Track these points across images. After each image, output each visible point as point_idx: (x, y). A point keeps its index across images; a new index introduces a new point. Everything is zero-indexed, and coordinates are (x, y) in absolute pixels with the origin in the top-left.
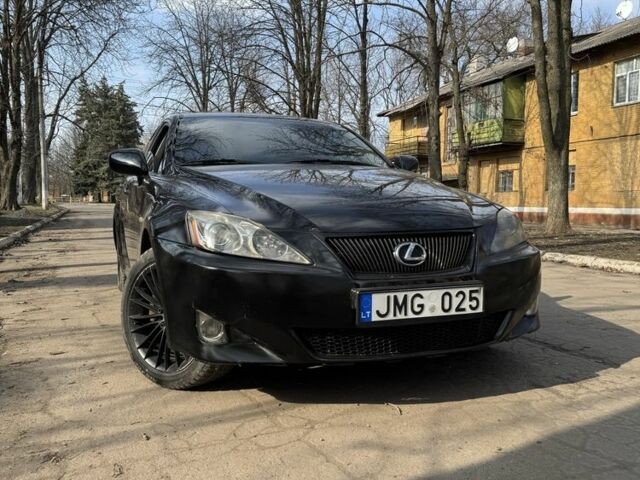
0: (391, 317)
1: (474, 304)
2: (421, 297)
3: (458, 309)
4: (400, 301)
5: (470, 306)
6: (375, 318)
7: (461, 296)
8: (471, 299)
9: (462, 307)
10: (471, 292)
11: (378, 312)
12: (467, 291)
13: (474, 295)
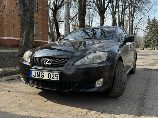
0: (36, 77)
1: (57, 78)
2: (43, 73)
3: (52, 78)
4: (38, 74)
5: (56, 78)
6: (33, 77)
7: (53, 75)
8: (56, 76)
9: (53, 78)
10: (56, 74)
11: (34, 75)
12: (55, 74)
13: (57, 75)
